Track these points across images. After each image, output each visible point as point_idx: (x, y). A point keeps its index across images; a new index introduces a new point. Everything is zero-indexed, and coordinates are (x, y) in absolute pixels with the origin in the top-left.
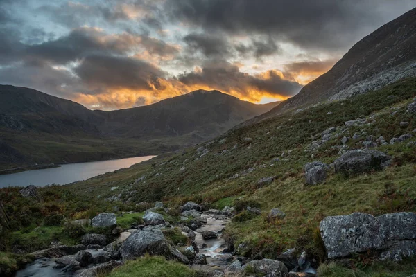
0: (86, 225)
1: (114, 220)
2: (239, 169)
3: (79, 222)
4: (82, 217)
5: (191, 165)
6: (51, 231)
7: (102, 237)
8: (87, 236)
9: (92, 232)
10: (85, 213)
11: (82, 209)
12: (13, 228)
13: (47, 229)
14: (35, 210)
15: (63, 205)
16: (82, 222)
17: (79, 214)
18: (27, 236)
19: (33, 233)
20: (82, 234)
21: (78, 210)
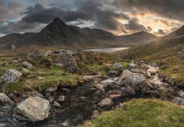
0: (111, 67)
1: (121, 66)
2: (154, 52)
3: (108, 65)
4: (110, 63)
5: (140, 50)
6: (99, 67)
7: (116, 72)
8: (111, 71)
9: (113, 70)
10: (111, 61)
11: (110, 60)
12: (87, 64)
13: (98, 66)
14: (96, 59)
15: (105, 58)
16: (110, 65)
17: (109, 62)
18: (91, 68)
19: (93, 67)
20: (109, 70)
21: (109, 60)
